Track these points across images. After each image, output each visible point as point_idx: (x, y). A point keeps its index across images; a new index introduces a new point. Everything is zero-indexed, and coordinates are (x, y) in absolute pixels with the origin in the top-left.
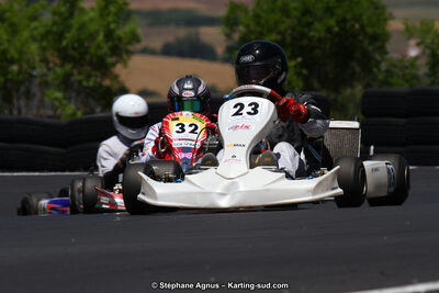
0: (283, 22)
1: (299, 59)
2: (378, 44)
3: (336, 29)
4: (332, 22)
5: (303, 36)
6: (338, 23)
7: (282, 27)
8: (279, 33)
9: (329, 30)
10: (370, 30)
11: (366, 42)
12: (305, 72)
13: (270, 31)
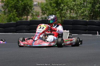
0: (13, 3)
1: (15, 10)
2: (31, 8)
3: (23, 5)
4: (22, 3)
5: (16, 5)
6: (24, 3)
7: (12, 4)
8: (12, 5)
9: (22, 5)
10: (29, 5)
11: (28, 7)
12: (16, 13)
13: (10, 4)
